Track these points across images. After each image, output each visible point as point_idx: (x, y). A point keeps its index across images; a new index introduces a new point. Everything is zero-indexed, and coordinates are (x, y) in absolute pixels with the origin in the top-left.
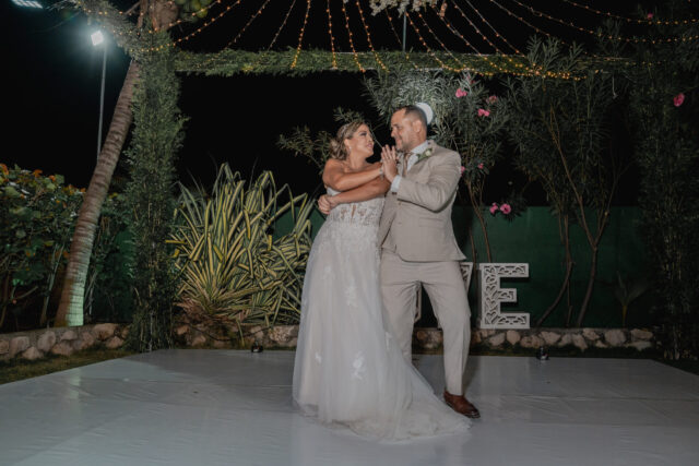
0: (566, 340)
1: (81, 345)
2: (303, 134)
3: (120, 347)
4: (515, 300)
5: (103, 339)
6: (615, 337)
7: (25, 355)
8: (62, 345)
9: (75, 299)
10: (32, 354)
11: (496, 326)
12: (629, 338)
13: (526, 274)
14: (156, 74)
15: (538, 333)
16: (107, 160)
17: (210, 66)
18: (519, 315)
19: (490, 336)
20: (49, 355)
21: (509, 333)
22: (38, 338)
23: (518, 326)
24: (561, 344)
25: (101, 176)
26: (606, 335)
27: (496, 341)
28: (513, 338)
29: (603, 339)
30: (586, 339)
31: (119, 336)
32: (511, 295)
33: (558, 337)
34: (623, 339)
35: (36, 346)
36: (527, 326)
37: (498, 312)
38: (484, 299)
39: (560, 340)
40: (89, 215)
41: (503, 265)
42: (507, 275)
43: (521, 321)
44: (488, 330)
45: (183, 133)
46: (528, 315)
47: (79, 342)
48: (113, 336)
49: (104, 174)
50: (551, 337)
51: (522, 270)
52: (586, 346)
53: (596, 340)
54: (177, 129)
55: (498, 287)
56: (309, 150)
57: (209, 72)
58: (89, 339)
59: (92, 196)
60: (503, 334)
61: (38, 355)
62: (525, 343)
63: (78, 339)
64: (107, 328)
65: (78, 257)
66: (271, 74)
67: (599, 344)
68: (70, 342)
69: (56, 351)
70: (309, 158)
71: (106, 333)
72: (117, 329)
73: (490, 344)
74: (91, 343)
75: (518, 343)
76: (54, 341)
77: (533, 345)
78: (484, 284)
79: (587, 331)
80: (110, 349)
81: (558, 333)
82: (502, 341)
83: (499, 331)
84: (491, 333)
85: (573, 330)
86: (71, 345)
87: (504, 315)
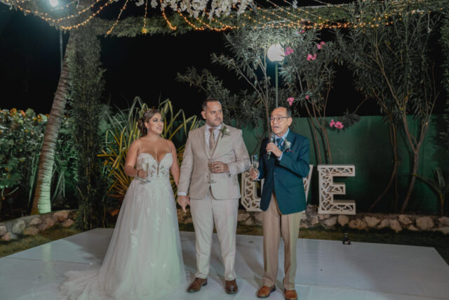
0: (384, 224)
1: (45, 227)
2: (193, 72)
3: (72, 226)
4: (344, 193)
5: (60, 221)
6: (425, 222)
7: (3, 238)
8: (30, 228)
9: (43, 194)
10: (8, 237)
11: (330, 212)
12: (436, 224)
13: (353, 174)
14: (82, 40)
15: (362, 218)
16: (60, 98)
17: (121, 30)
18: (347, 204)
19: (326, 219)
20: (21, 236)
21: (339, 217)
22: (12, 226)
23: (347, 212)
24: (380, 227)
25: (57, 109)
26: (418, 221)
27: (330, 223)
28: (343, 221)
29: (415, 224)
30: (401, 223)
31: (72, 219)
32: (341, 189)
33: (378, 221)
34: (431, 224)
35: (11, 231)
36: (353, 212)
37: (332, 202)
38: (321, 193)
39: (379, 224)
40: (50, 138)
41: (335, 167)
42: (338, 175)
43: (349, 208)
44: (324, 215)
45: (104, 80)
46: (354, 204)
47: (43, 225)
48: (68, 219)
49: (58, 108)
50: (372, 221)
51: (349, 171)
52: (400, 229)
53: (409, 225)
54: (99, 78)
55: (331, 184)
56: (199, 82)
57: (120, 35)
58: (50, 222)
59: (51, 124)
60: (335, 218)
61: (13, 237)
62: (352, 225)
63: (42, 223)
64: (63, 214)
65: (44, 166)
66: (162, 33)
67: (412, 228)
68: (37, 226)
69: (26, 233)
70: (199, 88)
71: (63, 217)
72: (70, 214)
73: (326, 225)
74: (52, 225)
75: (347, 225)
76: (24, 227)
77: (357, 226)
78: (321, 181)
79: (402, 217)
80: (65, 228)
81: (378, 218)
82: (335, 223)
83: (332, 216)
84: (326, 217)
85: (391, 216)
86: (37, 228)
87: (336, 204)
